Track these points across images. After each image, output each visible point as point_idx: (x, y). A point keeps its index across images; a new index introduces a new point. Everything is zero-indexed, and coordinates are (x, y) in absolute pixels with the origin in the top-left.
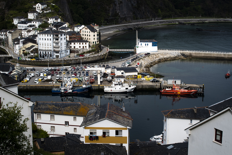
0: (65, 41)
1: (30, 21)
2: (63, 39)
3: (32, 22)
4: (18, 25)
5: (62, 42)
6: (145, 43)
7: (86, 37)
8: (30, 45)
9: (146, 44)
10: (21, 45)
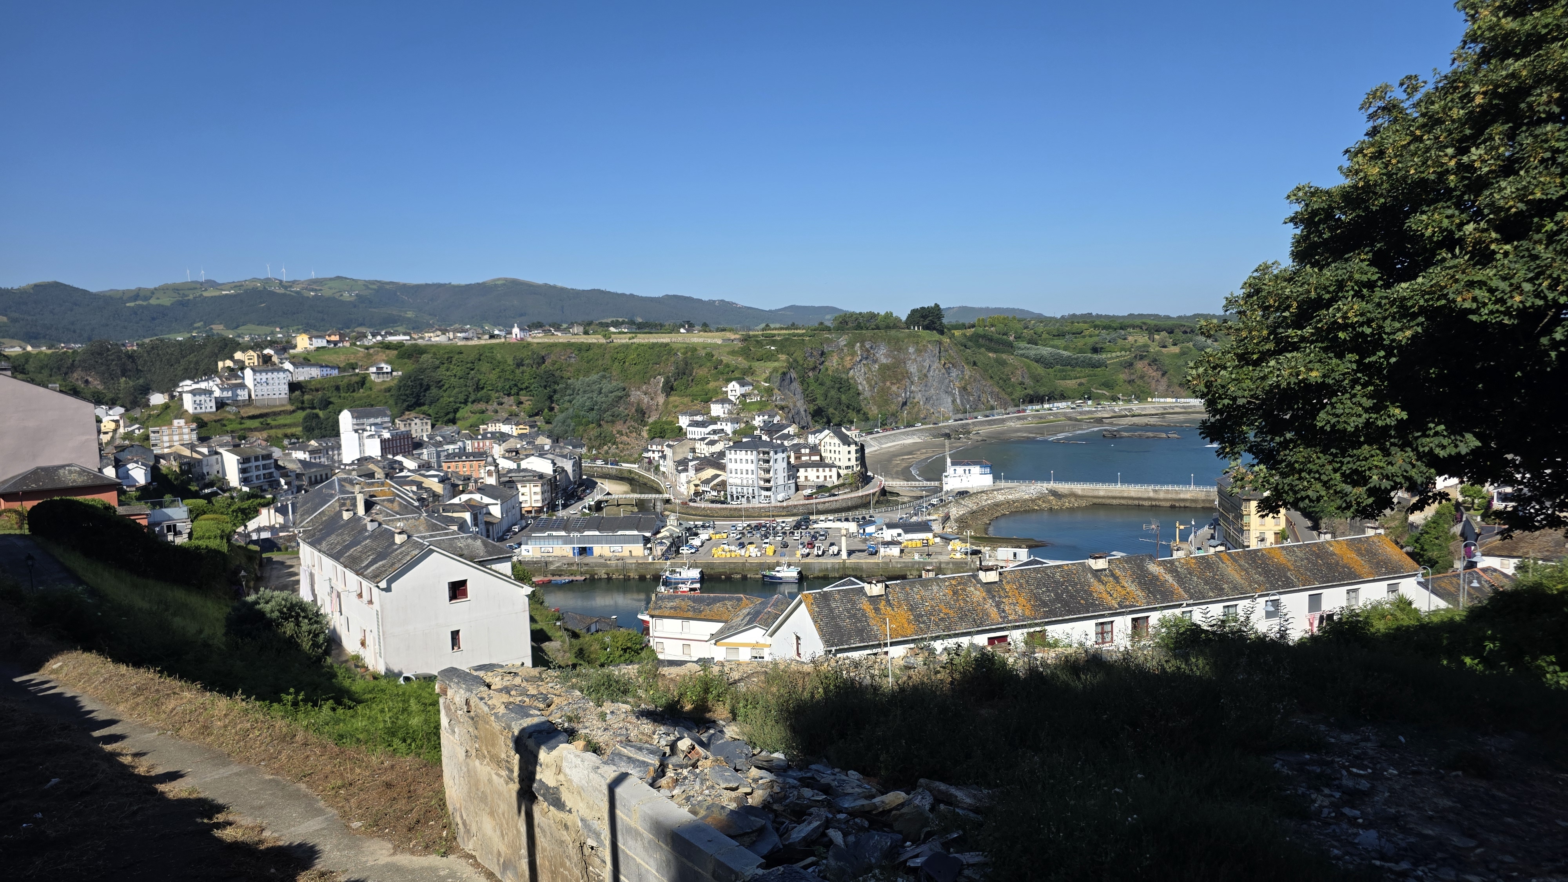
0: (785, 465)
1: (715, 420)
2: (780, 460)
3: (719, 423)
4: (689, 429)
5: (776, 466)
6: (963, 468)
7: (833, 455)
8: (709, 472)
9: (965, 470)
10: (691, 472)
